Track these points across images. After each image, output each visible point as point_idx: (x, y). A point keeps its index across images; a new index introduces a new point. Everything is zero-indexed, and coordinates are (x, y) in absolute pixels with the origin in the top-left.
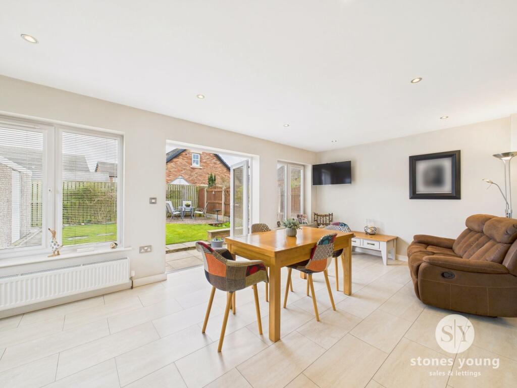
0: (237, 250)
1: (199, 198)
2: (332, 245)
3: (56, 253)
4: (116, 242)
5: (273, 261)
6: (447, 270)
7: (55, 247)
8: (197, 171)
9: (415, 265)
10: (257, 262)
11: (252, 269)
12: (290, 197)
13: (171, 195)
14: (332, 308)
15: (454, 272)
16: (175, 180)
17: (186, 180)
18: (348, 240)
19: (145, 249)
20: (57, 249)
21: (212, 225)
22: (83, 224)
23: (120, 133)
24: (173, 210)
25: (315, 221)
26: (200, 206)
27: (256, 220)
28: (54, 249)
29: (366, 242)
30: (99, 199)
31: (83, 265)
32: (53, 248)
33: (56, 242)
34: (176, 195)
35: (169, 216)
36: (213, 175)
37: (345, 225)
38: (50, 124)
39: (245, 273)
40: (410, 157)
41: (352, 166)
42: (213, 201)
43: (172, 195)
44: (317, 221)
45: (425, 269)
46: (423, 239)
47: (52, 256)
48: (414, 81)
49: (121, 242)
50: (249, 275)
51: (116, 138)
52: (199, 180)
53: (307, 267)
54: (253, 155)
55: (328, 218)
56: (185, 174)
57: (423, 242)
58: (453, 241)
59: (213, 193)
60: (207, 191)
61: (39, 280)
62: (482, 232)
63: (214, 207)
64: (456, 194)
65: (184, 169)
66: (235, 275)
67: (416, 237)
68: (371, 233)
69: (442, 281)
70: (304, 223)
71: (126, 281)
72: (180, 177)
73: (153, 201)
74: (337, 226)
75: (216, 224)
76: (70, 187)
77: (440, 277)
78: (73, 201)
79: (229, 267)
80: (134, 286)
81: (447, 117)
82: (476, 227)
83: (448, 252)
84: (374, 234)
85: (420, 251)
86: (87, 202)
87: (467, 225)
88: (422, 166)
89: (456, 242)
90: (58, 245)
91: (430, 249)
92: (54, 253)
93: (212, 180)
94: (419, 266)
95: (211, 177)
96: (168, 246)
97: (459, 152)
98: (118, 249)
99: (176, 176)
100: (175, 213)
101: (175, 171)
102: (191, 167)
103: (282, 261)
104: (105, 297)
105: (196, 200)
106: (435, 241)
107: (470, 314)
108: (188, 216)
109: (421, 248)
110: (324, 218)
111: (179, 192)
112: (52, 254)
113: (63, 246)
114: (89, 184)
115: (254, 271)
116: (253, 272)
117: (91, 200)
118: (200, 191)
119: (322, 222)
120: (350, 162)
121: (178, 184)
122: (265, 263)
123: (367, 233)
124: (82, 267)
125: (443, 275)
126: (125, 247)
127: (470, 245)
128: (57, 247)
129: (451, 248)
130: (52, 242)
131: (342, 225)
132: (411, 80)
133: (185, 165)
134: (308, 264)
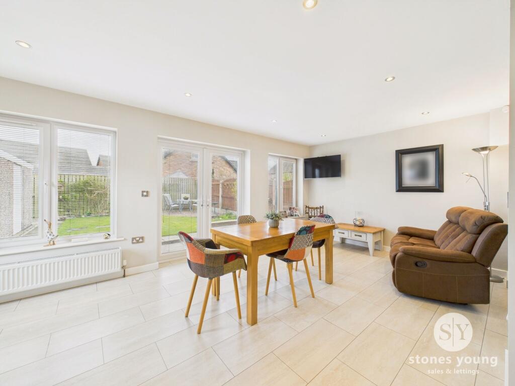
0: (221, 240)
2: (311, 236)
3: (52, 243)
4: (109, 233)
5: (250, 250)
6: (420, 260)
7: (50, 237)
9: (393, 254)
10: (234, 251)
11: (230, 257)
12: (282, 190)
13: (169, 188)
14: (311, 296)
15: (426, 261)
18: (329, 230)
19: (137, 240)
20: (52, 239)
22: (83, 216)
23: (113, 129)
24: (171, 203)
25: (306, 213)
27: (247, 212)
28: (50, 239)
29: (354, 234)
30: (99, 192)
31: (77, 254)
32: (48, 238)
33: (52, 233)
34: (175, 188)
35: (168, 209)
37: (330, 217)
38: (45, 122)
39: (223, 260)
40: (396, 151)
41: (341, 160)
43: (171, 188)
44: (308, 213)
45: (400, 259)
46: (406, 231)
47: (48, 245)
48: (388, 80)
49: (114, 233)
50: (227, 263)
51: (109, 134)
53: (286, 256)
54: (244, 149)
55: (319, 210)
57: (407, 233)
58: (434, 232)
61: (35, 268)
62: (458, 223)
64: (439, 188)
66: (213, 262)
67: (400, 229)
68: (360, 225)
69: (415, 269)
70: (296, 215)
71: (118, 269)
73: (145, 194)
74: (322, 218)
76: (70, 180)
77: (414, 266)
78: (74, 193)
79: (207, 255)
80: (126, 275)
81: (428, 113)
82: (453, 219)
83: (429, 243)
84: (361, 226)
85: (401, 242)
86: (87, 195)
87: (447, 217)
88: (407, 160)
89: (437, 233)
90: (54, 236)
91: (412, 240)
92: (50, 242)
94: (396, 256)
96: (163, 238)
97: (442, 146)
98: (111, 239)
100: (173, 206)
103: (259, 250)
104: (98, 284)
106: (417, 232)
107: (442, 301)
108: (186, 208)
109: (404, 239)
110: (316, 210)
111: (178, 185)
112: (48, 244)
113: (57, 236)
114: (89, 178)
115: (233, 258)
116: (232, 260)
117: (91, 193)
119: (313, 215)
120: (339, 156)
121: (177, 177)
122: (242, 251)
123: (356, 225)
124: (75, 256)
125: (416, 264)
126: (118, 237)
127: (447, 237)
128: (53, 237)
129: (432, 239)
130: (48, 232)
131: (327, 217)
132: (385, 79)
134: (287, 253)
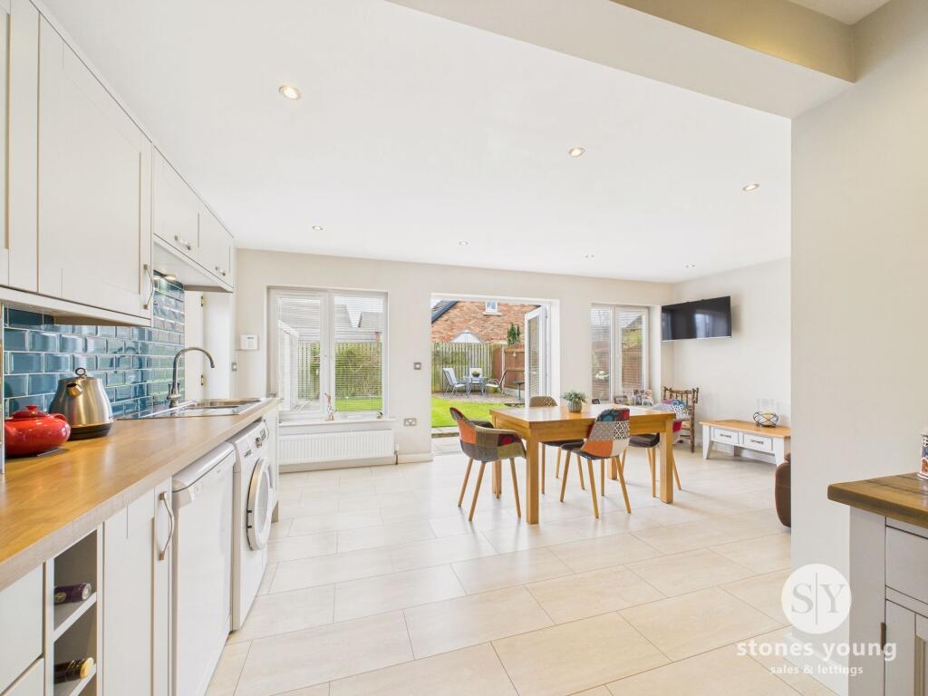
1: (493, 363)
3: (331, 417)
4: (381, 412)
5: (529, 433)
7: (330, 411)
8: (492, 319)
10: (509, 432)
11: (505, 439)
13: (452, 359)
16: (459, 335)
17: (476, 335)
18: (664, 422)
19: (410, 422)
21: (509, 405)
23: (385, 291)
24: (455, 381)
26: (495, 375)
28: (329, 414)
29: (748, 438)
30: (363, 364)
33: (331, 407)
34: (460, 360)
36: (516, 327)
38: (325, 291)
39: (497, 442)
41: (732, 305)
42: (513, 368)
43: (454, 359)
49: (386, 413)
50: (502, 445)
51: (380, 297)
52: (497, 334)
53: (582, 448)
54: (551, 300)
55: (690, 396)
56: (475, 325)
59: (514, 355)
60: (505, 352)
63: (515, 379)
65: (474, 318)
66: (485, 442)
71: (391, 455)
72: (467, 331)
73: (417, 366)
74: (669, 406)
75: (516, 405)
79: (478, 433)
80: (399, 462)
90: (332, 410)
93: (514, 334)
95: (513, 329)
98: (383, 419)
99: (462, 329)
100: (457, 386)
101: (459, 322)
102: (484, 313)
103: (540, 434)
105: (490, 366)
108: (476, 390)
110: (684, 396)
111: (464, 354)
113: (336, 411)
114: (353, 345)
115: (509, 441)
116: (507, 442)
117: (355, 366)
118: (495, 353)
120: (727, 299)
121: (463, 341)
122: (520, 434)
123: (758, 424)
126: (390, 418)
128: (332, 412)
130: (328, 407)
133: (475, 312)
134: (584, 445)
